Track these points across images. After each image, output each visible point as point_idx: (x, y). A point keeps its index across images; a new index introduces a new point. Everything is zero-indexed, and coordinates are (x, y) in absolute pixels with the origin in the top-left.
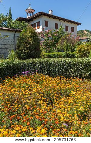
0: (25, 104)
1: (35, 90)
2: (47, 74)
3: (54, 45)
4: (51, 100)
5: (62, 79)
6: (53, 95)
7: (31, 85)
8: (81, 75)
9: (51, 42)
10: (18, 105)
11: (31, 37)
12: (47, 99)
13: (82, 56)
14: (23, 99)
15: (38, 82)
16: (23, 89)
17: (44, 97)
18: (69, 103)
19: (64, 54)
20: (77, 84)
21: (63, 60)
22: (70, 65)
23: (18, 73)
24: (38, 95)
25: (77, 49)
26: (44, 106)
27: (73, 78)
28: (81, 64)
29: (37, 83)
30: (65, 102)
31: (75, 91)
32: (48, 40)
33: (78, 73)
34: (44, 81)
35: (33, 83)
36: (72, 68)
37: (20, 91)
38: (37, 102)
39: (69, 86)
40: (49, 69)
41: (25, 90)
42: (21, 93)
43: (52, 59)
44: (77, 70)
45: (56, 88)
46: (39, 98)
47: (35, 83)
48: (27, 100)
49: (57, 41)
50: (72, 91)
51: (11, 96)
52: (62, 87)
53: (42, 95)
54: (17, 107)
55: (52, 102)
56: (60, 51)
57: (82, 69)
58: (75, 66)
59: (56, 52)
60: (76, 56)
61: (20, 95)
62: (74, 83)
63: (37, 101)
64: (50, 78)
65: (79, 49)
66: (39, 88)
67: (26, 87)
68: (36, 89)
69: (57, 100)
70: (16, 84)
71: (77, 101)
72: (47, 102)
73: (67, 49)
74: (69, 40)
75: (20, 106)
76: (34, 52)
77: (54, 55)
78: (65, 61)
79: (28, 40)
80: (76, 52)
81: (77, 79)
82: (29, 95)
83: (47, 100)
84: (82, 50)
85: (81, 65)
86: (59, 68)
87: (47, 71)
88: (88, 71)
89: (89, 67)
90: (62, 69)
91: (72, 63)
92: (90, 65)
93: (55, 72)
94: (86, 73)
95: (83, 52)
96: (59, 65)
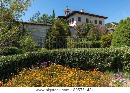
11: (57, 29)
22: (89, 56)
23: (37, 64)
28: (101, 54)
33: (98, 64)
40: (69, 59)
44: (97, 61)
49: (87, 32)
57: (102, 60)
58: (94, 56)
60: (101, 45)
65: (103, 38)
74: (95, 31)
78: (84, 51)
79: (54, 33)
85: (101, 56)
86: (79, 58)
87: (68, 61)
88: (108, 62)
89: (109, 58)
90: (82, 59)
91: (92, 54)
92: (110, 56)
93: (76, 63)
94: (106, 64)
95: (107, 41)
96: (78, 56)
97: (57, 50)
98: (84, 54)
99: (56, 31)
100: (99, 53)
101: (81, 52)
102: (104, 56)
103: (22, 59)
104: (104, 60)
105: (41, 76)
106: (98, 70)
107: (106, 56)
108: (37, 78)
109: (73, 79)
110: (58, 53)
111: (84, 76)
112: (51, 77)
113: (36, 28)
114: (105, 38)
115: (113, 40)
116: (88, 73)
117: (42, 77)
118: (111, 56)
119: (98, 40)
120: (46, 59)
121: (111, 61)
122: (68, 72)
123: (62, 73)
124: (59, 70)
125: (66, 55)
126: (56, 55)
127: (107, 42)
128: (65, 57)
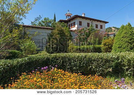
9: (83, 38)
11: (58, 34)
22: (90, 61)
25: (102, 43)
28: (102, 59)
32: (81, 35)
33: (99, 69)
40: (70, 63)
44: (98, 66)
57: (103, 65)
58: (95, 61)
77: (83, 48)
78: (86, 56)
85: (102, 61)
86: (80, 63)
87: (69, 65)
88: (109, 67)
89: (110, 63)
90: (83, 64)
91: (93, 59)
92: (111, 61)
93: (77, 67)
94: (107, 69)
95: (108, 45)
96: (80, 60)
97: (58, 54)
98: (85, 59)
99: (58, 36)
100: (100, 58)
101: (82, 57)
102: (105, 62)
103: (23, 64)
104: (105, 65)
105: (41, 81)
106: (99, 76)
107: (107, 61)
108: (38, 84)
109: (74, 85)
110: (60, 58)
111: (85, 81)
112: (52, 82)
113: (37, 31)
114: (106, 43)
115: (114, 45)
116: (89, 78)
117: (43, 82)
118: (113, 61)
119: (99, 44)
120: (47, 63)
121: (112, 66)
122: (69, 77)
123: (63, 78)
124: (60, 75)
125: (67, 60)
126: (57, 59)
127: (108, 47)
128: (66, 61)
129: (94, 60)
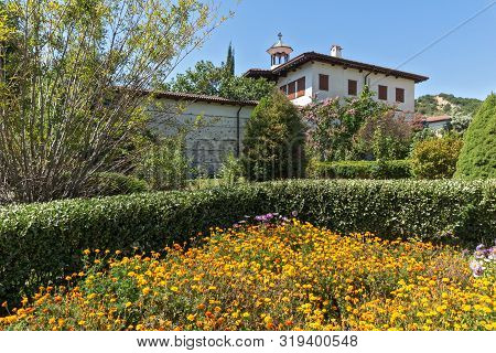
0: (260, 310)
1: (289, 270)
2: (322, 225)
3: (344, 140)
4: (335, 302)
5: (370, 241)
6: (342, 290)
7: (279, 256)
8: (430, 230)
9: (336, 134)
10: (243, 311)
11: (282, 120)
12: (324, 299)
13: (429, 174)
14: (255, 296)
15: (298, 246)
16: (255, 266)
17: (316, 294)
18: (392, 320)
19: (375, 165)
20: (418, 259)
21: (371, 183)
22: (393, 201)
23: (245, 219)
24: (298, 285)
25: (414, 152)
26: (314, 321)
27: (404, 240)
28: (429, 197)
29: (295, 251)
30: (378, 316)
31: (410, 280)
32: (328, 125)
33: (419, 225)
34: (316, 244)
35: (284, 248)
36: (399, 209)
37: (248, 271)
38: (295, 306)
39: (390, 263)
40: (329, 209)
41: (262, 268)
42: (251, 278)
43: (340, 181)
44: (418, 216)
45: (351, 268)
46: (301, 296)
47: (291, 251)
48: (267, 299)
49: (353, 130)
50: (401, 282)
51: (224, 282)
52: (370, 265)
53: (309, 286)
54: (239, 318)
55: (338, 311)
56: (362, 156)
57: (433, 214)
58: (407, 201)
59: (352, 159)
60: (412, 172)
61: (249, 282)
62: (407, 258)
63: (295, 302)
64: (334, 238)
65: (421, 151)
66: (301, 265)
67: (266, 259)
68: (292, 267)
69: (354, 306)
70: (237, 249)
71: (419, 314)
72: (324, 310)
73: (384, 152)
74: (389, 126)
75: (246, 314)
76: (289, 161)
77: (346, 168)
78: (378, 188)
79: (273, 130)
80: (411, 162)
81: (416, 244)
82: (272, 285)
83: (325, 303)
84: (432, 155)
85: (430, 202)
86: (360, 207)
87: (325, 215)
88: (451, 220)
89: (456, 207)
90: (370, 211)
91: (401, 195)
92: (457, 202)
93: (348, 220)
94: (445, 225)
95: (435, 159)
96: (360, 199)
98: (377, 196)
100: (423, 194)
101: (367, 189)
102: (440, 204)
104: (438, 213)
107: (445, 201)
114: (427, 151)
115: (461, 156)
118: (462, 203)
121: (460, 219)
125: (320, 198)
126: (289, 197)
127: (436, 165)
128: (316, 203)
129: (405, 200)
